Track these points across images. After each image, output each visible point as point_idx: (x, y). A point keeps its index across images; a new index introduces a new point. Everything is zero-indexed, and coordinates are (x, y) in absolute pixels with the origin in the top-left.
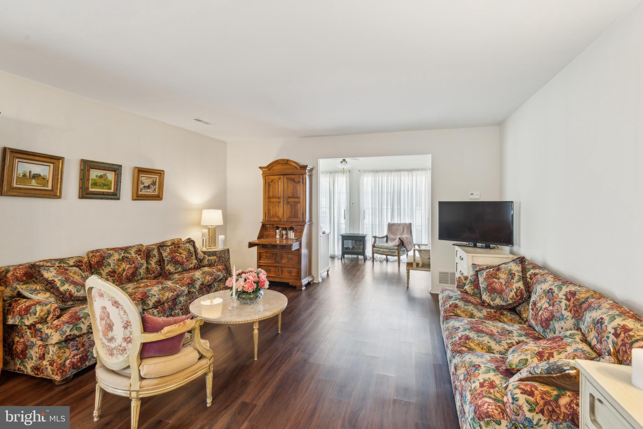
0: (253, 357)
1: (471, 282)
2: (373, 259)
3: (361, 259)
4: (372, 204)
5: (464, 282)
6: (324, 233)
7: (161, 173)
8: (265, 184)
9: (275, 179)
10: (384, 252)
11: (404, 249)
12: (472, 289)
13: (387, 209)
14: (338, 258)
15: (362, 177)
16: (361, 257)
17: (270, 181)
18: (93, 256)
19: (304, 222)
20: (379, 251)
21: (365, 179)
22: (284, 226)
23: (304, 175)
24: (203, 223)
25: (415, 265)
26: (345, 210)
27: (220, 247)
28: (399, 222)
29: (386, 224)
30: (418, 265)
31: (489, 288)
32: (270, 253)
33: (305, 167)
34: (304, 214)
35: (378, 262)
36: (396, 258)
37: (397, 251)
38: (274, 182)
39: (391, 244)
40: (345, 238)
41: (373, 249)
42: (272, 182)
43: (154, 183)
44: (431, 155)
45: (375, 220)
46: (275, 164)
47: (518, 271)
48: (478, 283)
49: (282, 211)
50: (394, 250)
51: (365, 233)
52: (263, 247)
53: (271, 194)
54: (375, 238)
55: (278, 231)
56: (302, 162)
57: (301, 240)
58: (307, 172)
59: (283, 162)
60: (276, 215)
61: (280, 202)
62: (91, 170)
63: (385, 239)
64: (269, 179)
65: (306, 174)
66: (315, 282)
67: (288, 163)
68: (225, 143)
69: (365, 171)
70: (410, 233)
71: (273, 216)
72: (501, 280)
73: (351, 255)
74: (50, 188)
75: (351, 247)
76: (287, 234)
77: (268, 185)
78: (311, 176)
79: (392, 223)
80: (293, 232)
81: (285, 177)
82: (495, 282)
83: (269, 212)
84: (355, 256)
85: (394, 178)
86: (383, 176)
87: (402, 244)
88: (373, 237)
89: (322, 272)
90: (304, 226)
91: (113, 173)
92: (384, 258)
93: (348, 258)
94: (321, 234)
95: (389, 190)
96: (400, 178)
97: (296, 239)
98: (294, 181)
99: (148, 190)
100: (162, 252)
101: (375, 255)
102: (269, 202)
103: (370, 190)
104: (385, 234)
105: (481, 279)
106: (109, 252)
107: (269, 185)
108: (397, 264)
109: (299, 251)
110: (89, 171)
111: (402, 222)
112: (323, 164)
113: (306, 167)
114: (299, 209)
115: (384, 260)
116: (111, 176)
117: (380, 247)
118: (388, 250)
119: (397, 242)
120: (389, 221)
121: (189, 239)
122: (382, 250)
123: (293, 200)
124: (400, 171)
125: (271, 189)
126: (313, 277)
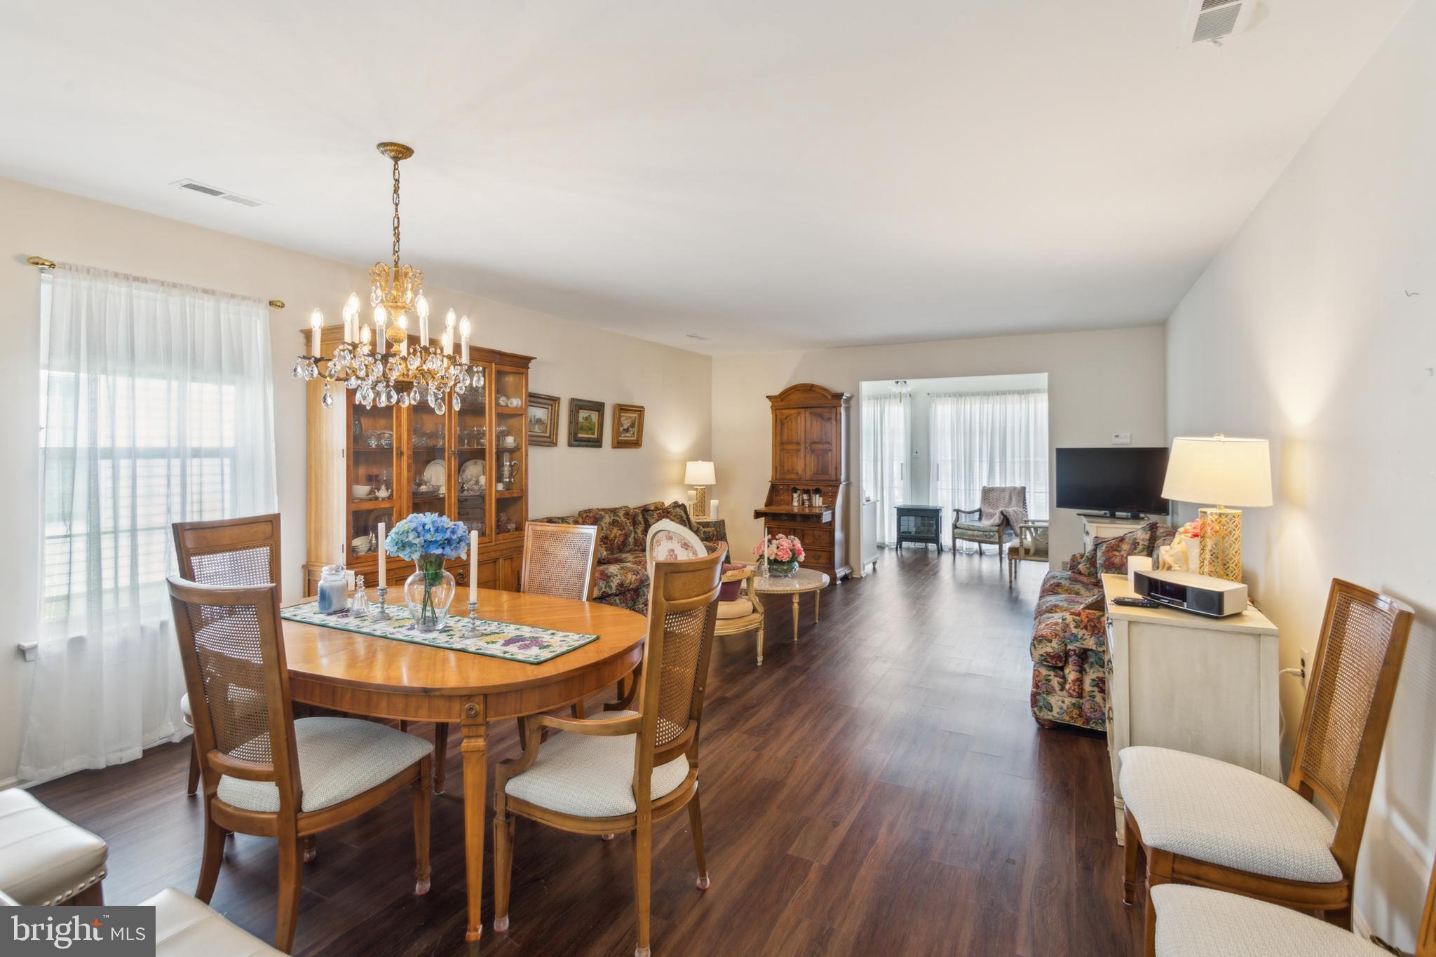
0: (793, 637)
1: (1088, 559)
2: (954, 550)
3: (933, 551)
4: (953, 455)
5: (1079, 560)
6: (868, 501)
7: (640, 411)
8: (776, 421)
9: (792, 414)
10: (973, 536)
11: (1012, 531)
12: (1087, 568)
13: (981, 461)
14: (890, 549)
15: (934, 405)
16: (932, 547)
17: (784, 417)
18: (587, 516)
19: (838, 481)
20: (964, 534)
21: (939, 408)
22: (806, 488)
23: (838, 408)
24: (688, 481)
25: (1022, 552)
26: (902, 464)
27: (712, 517)
28: (1003, 486)
29: (978, 488)
30: (1027, 551)
31: (1107, 563)
32: (786, 529)
33: (839, 396)
34: (838, 469)
35: (964, 556)
36: (997, 547)
37: (997, 534)
38: (790, 419)
39: (986, 523)
40: (902, 512)
41: (953, 532)
42: (786, 419)
43: (633, 425)
44: (1046, 375)
45: (958, 484)
46: (791, 392)
47: (1143, 540)
48: (1096, 560)
49: (803, 465)
50: (991, 533)
51: (939, 505)
52: (773, 519)
53: (785, 437)
54: (958, 513)
55: (795, 495)
56: (836, 387)
57: (834, 508)
58: (842, 402)
59: (803, 388)
60: (792, 471)
61: (798, 451)
62: (581, 411)
63: (977, 515)
64: (782, 414)
65: (841, 406)
66: (855, 576)
67: (812, 389)
68: (710, 358)
69: (939, 395)
70: (1021, 504)
71: (789, 472)
72: (1122, 553)
73: (913, 543)
74: (548, 435)
75: (913, 529)
76: (810, 500)
77: (780, 424)
78: (848, 409)
79: (991, 486)
80: (820, 496)
81: (808, 411)
82: (1115, 555)
83: (782, 466)
84: (921, 545)
85: (993, 406)
86: (973, 403)
87: (1006, 522)
88: (955, 510)
89: (865, 562)
90: (837, 486)
91: (597, 413)
92: (975, 550)
93: (908, 549)
94: (864, 501)
95: (985, 425)
96: (1004, 406)
97: (826, 507)
98: (822, 418)
99: (627, 435)
100: (649, 518)
101: (958, 542)
102: (781, 450)
103: (948, 426)
104: (977, 506)
105: (1099, 554)
106: (600, 513)
107: (782, 424)
108: (998, 558)
109: (830, 525)
110: (578, 412)
111: (1009, 484)
112: (867, 387)
113: (842, 395)
114: (830, 460)
115: (976, 552)
116: (594, 416)
117: (966, 527)
118: (981, 533)
119: (996, 519)
120: (985, 483)
121: (675, 503)
122: (970, 532)
123: (821, 446)
124: (1004, 393)
125: (786, 430)
126: (851, 568)
